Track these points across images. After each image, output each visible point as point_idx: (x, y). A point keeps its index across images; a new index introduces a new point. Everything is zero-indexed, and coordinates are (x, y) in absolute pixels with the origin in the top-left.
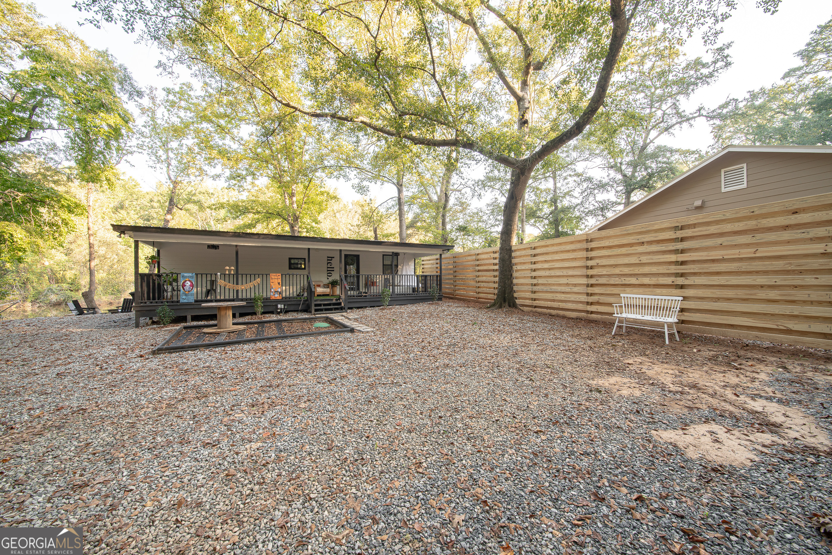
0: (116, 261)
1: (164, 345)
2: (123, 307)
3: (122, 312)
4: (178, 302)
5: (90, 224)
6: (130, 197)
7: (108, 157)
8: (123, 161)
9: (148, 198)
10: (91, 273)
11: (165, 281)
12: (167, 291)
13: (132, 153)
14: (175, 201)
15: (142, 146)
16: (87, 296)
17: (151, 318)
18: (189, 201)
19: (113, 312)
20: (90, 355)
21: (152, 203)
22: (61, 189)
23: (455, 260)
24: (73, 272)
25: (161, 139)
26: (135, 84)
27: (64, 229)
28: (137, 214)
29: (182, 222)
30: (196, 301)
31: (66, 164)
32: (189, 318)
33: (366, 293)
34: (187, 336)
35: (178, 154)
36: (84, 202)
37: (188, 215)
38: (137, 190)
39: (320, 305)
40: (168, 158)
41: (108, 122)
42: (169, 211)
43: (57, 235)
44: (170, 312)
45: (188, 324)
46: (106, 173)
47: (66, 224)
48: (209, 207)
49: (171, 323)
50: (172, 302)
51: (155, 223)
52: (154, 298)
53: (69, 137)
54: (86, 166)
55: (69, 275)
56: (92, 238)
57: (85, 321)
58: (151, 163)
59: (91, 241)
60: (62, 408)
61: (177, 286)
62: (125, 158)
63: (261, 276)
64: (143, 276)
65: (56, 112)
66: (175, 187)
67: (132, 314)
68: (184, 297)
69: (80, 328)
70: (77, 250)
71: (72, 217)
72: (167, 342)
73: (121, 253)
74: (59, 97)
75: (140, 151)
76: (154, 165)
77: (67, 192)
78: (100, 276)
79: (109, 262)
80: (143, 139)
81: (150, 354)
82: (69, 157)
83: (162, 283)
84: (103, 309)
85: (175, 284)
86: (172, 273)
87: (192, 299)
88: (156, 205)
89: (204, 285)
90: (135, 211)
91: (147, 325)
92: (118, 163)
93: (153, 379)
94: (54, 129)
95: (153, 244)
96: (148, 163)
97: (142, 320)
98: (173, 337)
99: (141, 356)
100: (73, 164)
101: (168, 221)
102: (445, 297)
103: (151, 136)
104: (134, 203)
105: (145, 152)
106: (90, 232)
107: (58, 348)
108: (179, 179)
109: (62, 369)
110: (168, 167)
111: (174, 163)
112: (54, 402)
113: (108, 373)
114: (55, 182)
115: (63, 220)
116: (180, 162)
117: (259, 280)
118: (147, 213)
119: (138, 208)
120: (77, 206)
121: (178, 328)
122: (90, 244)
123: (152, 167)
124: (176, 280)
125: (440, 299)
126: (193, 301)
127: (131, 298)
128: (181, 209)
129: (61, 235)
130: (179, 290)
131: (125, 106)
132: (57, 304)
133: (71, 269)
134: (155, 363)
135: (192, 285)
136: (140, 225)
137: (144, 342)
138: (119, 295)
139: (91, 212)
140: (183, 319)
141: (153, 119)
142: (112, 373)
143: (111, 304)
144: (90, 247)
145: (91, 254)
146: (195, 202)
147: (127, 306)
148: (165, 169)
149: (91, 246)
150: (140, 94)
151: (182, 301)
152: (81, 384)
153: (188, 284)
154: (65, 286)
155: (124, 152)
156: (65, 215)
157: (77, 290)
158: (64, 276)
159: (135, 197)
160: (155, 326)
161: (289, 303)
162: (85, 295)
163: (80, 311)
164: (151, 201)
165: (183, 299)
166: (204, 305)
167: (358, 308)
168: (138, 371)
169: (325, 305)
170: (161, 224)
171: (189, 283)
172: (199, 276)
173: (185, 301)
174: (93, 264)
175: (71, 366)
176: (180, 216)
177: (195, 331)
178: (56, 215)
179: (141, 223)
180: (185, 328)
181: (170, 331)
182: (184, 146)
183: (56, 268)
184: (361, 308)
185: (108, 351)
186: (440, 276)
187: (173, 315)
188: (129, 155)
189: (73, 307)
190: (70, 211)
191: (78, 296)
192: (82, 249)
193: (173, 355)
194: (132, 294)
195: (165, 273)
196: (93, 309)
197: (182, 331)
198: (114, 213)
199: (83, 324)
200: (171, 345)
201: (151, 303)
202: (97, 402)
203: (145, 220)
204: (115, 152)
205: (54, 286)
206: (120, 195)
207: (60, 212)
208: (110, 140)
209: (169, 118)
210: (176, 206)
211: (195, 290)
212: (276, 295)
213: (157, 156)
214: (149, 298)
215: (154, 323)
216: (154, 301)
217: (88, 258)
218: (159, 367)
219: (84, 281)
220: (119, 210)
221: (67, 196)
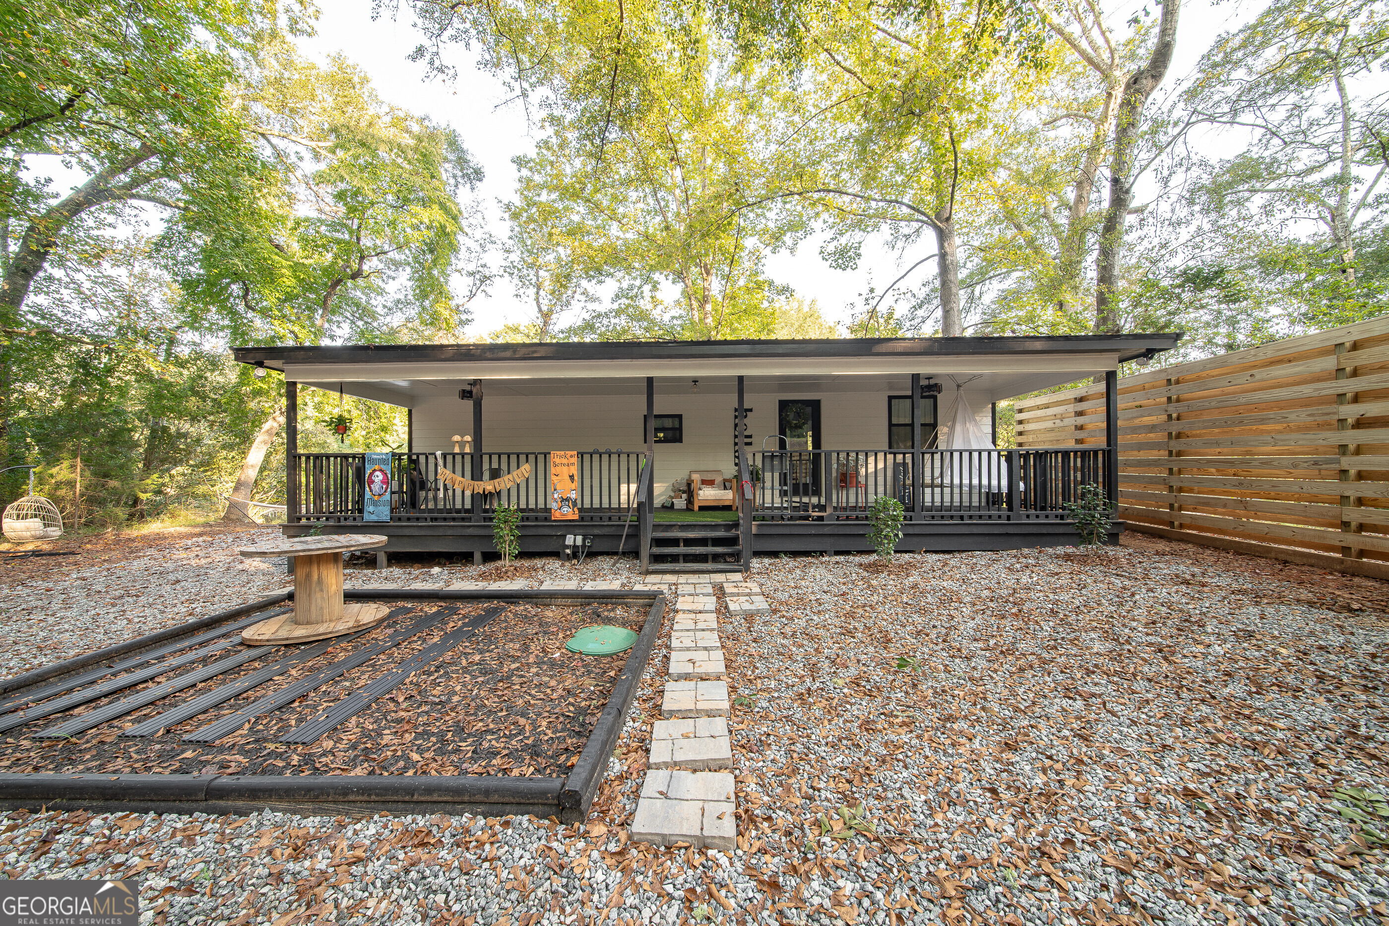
4: (362, 519)
23: (1174, 391)
32: (381, 557)
33: (822, 508)
39: (675, 542)
63: (532, 458)
66: (546, 323)
68: (371, 509)
87: (385, 515)
102: (1135, 530)
117: (526, 469)
125: (1113, 539)
126: (388, 519)
135: (386, 481)
151: (366, 518)
153: (378, 477)
161: (597, 531)
165: (370, 513)
167: (795, 554)
169: (688, 542)
171: (381, 477)
173: (373, 518)
184: (807, 554)
186: (1109, 454)
212: (565, 509)
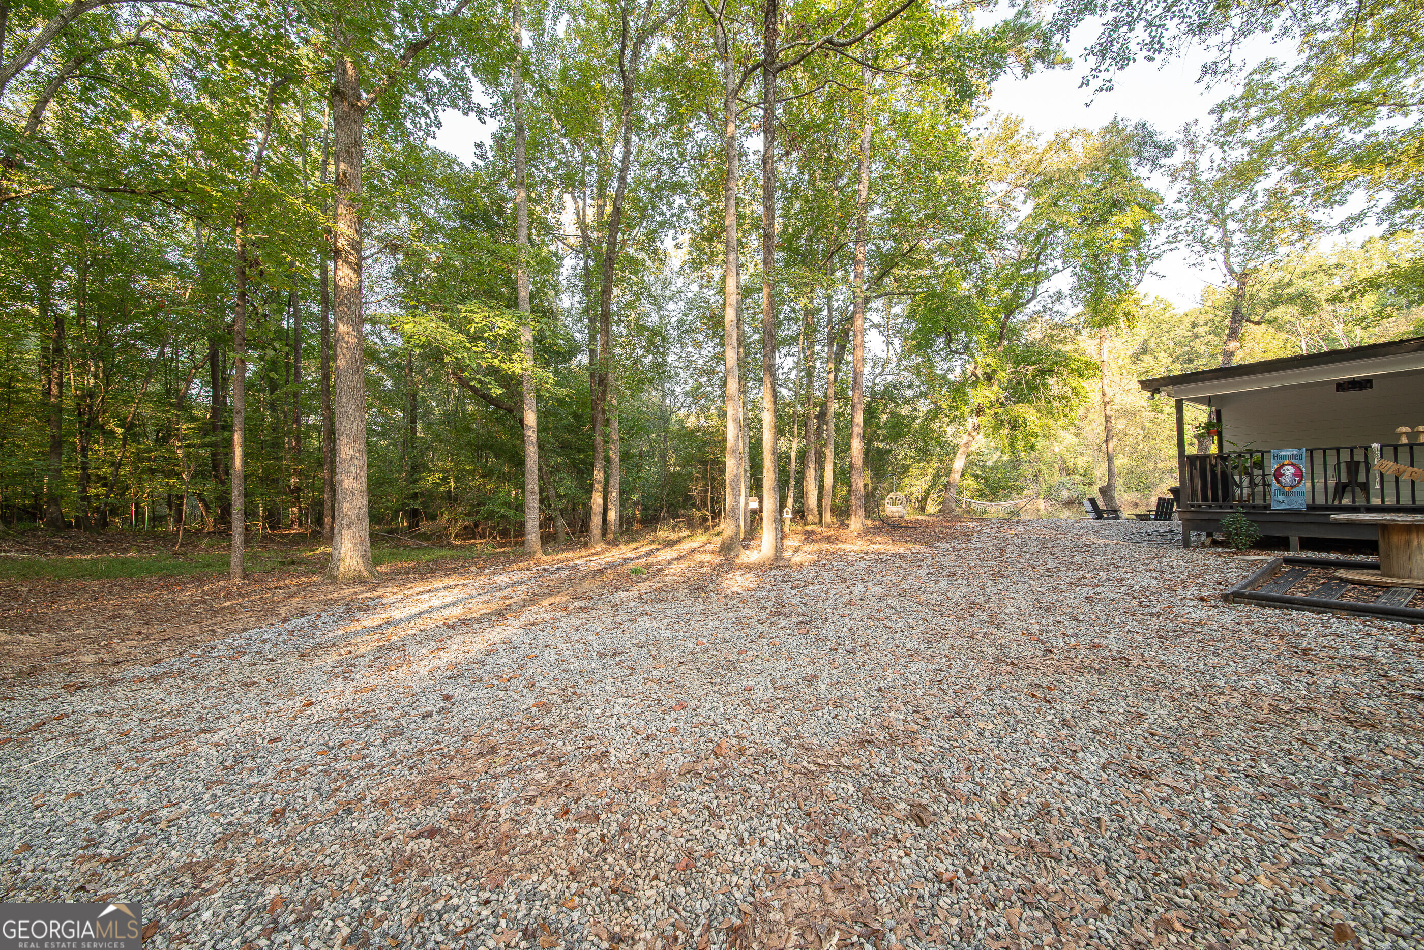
0: (1140, 437)
1: (1244, 587)
2: (1157, 511)
3: (1156, 519)
4: (1267, 507)
5: (1105, 388)
6: (1157, 330)
7: (1124, 279)
8: (1147, 276)
9: (1187, 322)
10: (1110, 459)
11: (1236, 468)
12: (1240, 486)
13: (1159, 257)
14: (1244, 310)
15: (1175, 236)
16: (1106, 491)
17: (1209, 535)
18: (1276, 301)
19: (1143, 518)
20: (1122, 580)
21: (1195, 330)
22: (1068, 348)
24: (1085, 458)
25: (1209, 207)
26: (1160, 138)
27: (1074, 401)
28: (1170, 355)
29: (1259, 349)
30: (1309, 508)
31: (1073, 312)
32: (1294, 541)
34: (1295, 579)
35: (1246, 218)
36: (1096, 359)
37: (1272, 330)
38: (1167, 315)
40: (1225, 235)
41: (1124, 225)
42: (1233, 334)
43: (1067, 410)
44: (1251, 526)
45: (1292, 554)
46: (1124, 305)
47: (1077, 394)
48: (1331, 300)
49: (1251, 547)
50: (1254, 507)
51: (1203, 364)
52: (1215, 499)
53: (1075, 274)
54: (1097, 305)
55: (1081, 462)
56: (1108, 408)
57: (1107, 529)
58: (1194, 259)
59: (1108, 413)
60: (1099, 646)
61: (1264, 476)
62: (1148, 270)
64: (1192, 459)
65: (1060, 248)
66: (1242, 285)
67: (1176, 523)
68: (1280, 498)
69: (1102, 537)
70: (1089, 428)
71: (1084, 383)
72: (1251, 583)
73: (1148, 425)
74: (1063, 226)
75: (1173, 246)
76: (1199, 260)
77: (1076, 350)
78: (1121, 462)
79: (1130, 441)
80: (1177, 224)
81: (1216, 599)
82: (1076, 302)
83: (1229, 471)
84: (1127, 513)
85: (1257, 472)
86: (1251, 452)
87: (1300, 504)
88: (1201, 330)
89: (1331, 472)
90: (1165, 351)
91: (1203, 545)
92: (1140, 281)
93: (1233, 646)
94: (1059, 271)
95: (1209, 401)
96: (1188, 261)
97: (1194, 536)
98: (1262, 575)
99: (1202, 599)
100: (1080, 308)
101: (1232, 354)
103: (1191, 210)
104: (1164, 339)
105: (1181, 245)
106: (1106, 399)
107: (1080, 561)
108: (1251, 265)
109: (1090, 592)
110: (1227, 252)
111: (1237, 238)
112: (1088, 634)
113: (1152, 615)
114: (1062, 341)
115: (1073, 389)
116: (1251, 232)
118: (1186, 349)
119: (1171, 345)
120: (1088, 365)
121: (1270, 559)
122: (1106, 416)
123: (1194, 265)
124: (1260, 465)
126: (1304, 508)
127: (1171, 496)
128: (1258, 323)
129: (1071, 410)
130: (1266, 484)
131: (1147, 185)
132: (1070, 503)
133: (1083, 454)
134: (1231, 616)
135: (1299, 474)
136: (1178, 373)
137: (1202, 575)
138: (1147, 492)
139: (1105, 371)
140: (1282, 543)
141: (1193, 180)
142: (1157, 615)
143: (1136, 505)
144: (1107, 422)
145: (1107, 431)
146: (1291, 300)
147: (1163, 510)
148: (1220, 258)
149: (1107, 420)
150: (1168, 150)
151: (1274, 506)
152: (1117, 621)
153: (1289, 471)
154: (1077, 478)
155: (1148, 260)
156: (1074, 382)
157: (1091, 484)
158: (1075, 465)
159: (1165, 327)
160: (1219, 549)
162: (1103, 491)
163: (1099, 514)
164: (1194, 325)
165: (1278, 502)
166: (1335, 517)
168: (1200, 624)
170: (1218, 362)
171: (1292, 470)
172: (1318, 455)
173: (1285, 506)
174: (1111, 445)
175: (1099, 589)
176: (1254, 339)
177: (1313, 572)
178: (1066, 383)
179: (1177, 370)
180: (1287, 561)
181: (1252, 563)
182: (1260, 194)
183: (1067, 455)
185: (1146, 579)
187: (1257, 531)
188: (1156, 262)
189: (1089, 508)
190: (1081, 375)
191: (1094, 492)
192: (1095, 425)
193: (1268, 611)
194: (1173, 491)
195: (1234, 452)
196: (1114, 513)
197: (1281, 566)
198: (1134, 363)
199: (1106, 533)
200: (1260, 591)
201: (1210, 506)
202: (1143, 655)
203: (1184, 362)
204: (1134, 268)
205: (1066, 479)
206: (1142, 330)
207: (1070, 380)
208: (1126, 251)
209: (1223, 159)
210: (1248, 321)
211: (1308, 484)
213: (1203, 242)
214: (1205, 498)
215: (1215, 543)
216: (1214, 504)
217: (1103, 437)
218: (1241, 627)
219: (1100, 471)
220: (1141, 357)
221: (1076, 356)
